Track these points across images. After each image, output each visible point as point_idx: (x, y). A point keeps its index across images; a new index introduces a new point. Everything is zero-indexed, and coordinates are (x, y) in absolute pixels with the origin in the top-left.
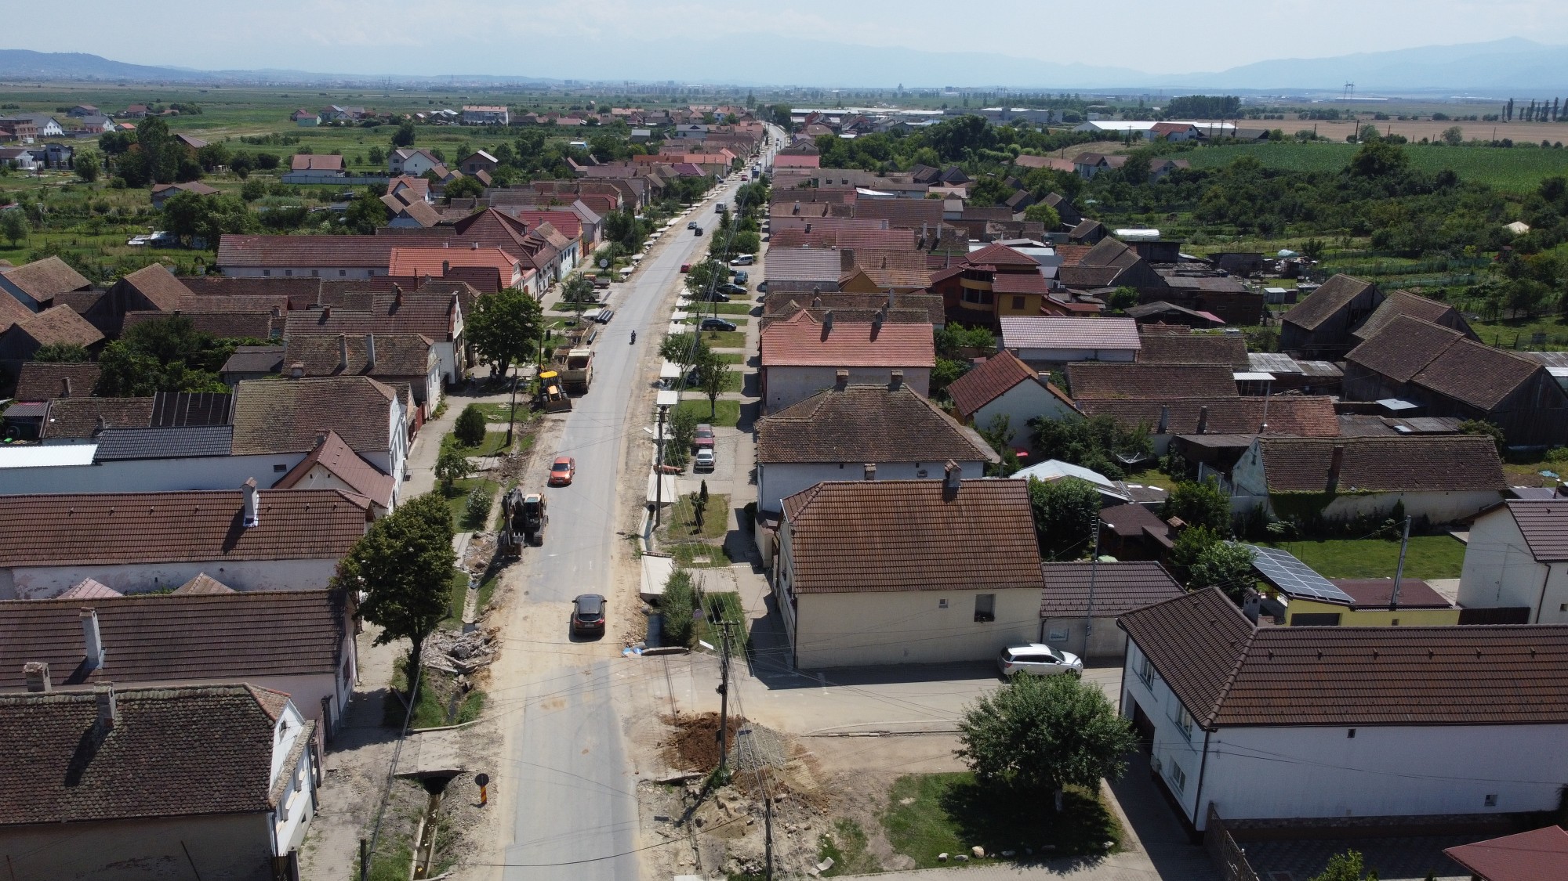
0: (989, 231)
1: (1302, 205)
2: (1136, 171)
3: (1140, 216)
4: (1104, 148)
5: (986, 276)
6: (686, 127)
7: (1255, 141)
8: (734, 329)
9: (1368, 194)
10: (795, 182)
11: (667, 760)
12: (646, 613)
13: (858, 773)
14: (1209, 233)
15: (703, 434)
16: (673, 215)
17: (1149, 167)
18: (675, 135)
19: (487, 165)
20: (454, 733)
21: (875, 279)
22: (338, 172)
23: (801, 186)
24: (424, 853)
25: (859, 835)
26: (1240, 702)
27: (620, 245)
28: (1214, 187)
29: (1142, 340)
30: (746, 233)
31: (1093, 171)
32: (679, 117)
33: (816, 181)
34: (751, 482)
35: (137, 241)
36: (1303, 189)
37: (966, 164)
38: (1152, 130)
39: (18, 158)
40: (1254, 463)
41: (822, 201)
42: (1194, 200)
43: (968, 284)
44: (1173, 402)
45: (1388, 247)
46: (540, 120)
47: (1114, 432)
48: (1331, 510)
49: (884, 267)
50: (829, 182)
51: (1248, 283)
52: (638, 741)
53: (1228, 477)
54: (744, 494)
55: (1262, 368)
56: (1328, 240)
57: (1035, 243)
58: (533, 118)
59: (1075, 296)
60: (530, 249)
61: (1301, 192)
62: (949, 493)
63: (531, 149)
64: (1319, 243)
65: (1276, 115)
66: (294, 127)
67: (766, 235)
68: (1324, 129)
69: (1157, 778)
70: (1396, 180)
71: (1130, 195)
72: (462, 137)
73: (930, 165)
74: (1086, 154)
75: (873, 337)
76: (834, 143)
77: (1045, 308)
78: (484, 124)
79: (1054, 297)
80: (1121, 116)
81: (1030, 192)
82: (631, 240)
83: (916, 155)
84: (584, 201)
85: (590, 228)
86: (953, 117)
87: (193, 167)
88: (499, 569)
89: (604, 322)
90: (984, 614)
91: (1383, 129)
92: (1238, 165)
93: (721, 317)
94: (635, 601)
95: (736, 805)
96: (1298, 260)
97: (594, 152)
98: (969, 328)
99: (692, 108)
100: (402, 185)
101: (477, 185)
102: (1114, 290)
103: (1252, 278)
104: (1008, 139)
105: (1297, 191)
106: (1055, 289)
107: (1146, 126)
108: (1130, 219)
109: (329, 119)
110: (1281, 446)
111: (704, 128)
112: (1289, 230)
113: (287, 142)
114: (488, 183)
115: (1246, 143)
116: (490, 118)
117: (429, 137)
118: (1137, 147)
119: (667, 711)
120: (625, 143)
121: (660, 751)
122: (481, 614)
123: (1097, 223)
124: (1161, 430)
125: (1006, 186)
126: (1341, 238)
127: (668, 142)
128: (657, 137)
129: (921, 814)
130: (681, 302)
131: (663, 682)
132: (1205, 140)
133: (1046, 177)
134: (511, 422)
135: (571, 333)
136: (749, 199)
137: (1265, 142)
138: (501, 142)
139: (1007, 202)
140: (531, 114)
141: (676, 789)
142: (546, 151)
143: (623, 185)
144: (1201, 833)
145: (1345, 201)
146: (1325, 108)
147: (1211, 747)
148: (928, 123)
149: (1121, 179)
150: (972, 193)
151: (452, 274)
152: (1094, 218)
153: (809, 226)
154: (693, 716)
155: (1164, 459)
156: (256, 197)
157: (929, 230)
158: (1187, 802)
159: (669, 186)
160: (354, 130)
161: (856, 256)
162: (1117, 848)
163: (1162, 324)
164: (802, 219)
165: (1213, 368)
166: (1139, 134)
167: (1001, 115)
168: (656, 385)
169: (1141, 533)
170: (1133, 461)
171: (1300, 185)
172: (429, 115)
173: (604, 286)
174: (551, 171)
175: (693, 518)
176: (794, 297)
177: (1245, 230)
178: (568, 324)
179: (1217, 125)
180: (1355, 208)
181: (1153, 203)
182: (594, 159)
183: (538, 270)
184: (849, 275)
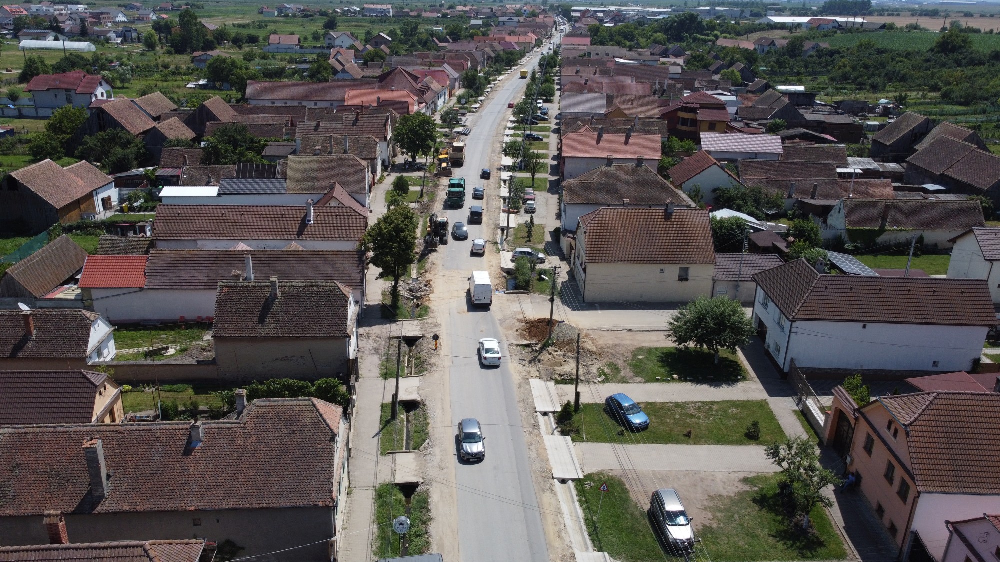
0: (697, 85)
1: (899, 72)
2: (794, 49)
3: (794, 78)
4: (776, 35)
5: (694, 110)
6: (505, 19)
7: (876, 30)
8: (542, 140)
9: (944, 65)
10: (576, 54)
11: (522, 336)
12: (504, 277)
13: (617, 345)
14: (837, 89)
15: (529, 194)
16: (501, 74)
17: (803, 46)
18: (498, 24)
19: (386, 42)
20: (417, 322)
21: (626, 111)
22: (297, 45)
23: (580, 57)
24: (410, 369)
25: (617, 368)
26: (809, 309)
27: (471, 91)
28: (843, 60)
29: (784, 148)
30: (547, 84)
31: (767, 49)
32: (500, 13)
33: (589, 53)
34: (557, 219)
35: (192, 85)
36: (901, 62)
37: (685, 44)
38: (809, 23)
39: (108, 35)
40: (840, 212)
41: (593, 65)
42: (830, 68)
43: (682, 115)
44: (798, 181)
45: (950, 99)
46: (412, 14)
47: (763, 196)
48: (882, 239)
49: (632, 104)
50: (598, 54)
51: (857, 119)
52: (507, 328)
53: (825, 221)
54: (552, 224)
55: (856, 166)
56: (913, 95)
57: (725, 93)
58: (408, 13)
59: (747, 124)
60: (422, 92)
61: (900, 64)
62: (668, 216)
63: (410, 32)
64: (906, 95)
65: (896, 13)
66: (261, 18)
67: (559, 87)
68: (925, 23)
69: (767, 353)
70: (962, 56)
71: (789, 64)
72: (365, 24)
73: (662, 44)
74: (762, 38)
75: (626, 143)
76: (600, 30)
77: (729, 129)
78: (377, 16)
79: (733, 124)
80: (789, 13)
81: (725, 62)
82: (478, 88)
83: (653, 38)
84: (449, 64)
85: (453, 81)
86: (677, 14)
87: (212, 42)
88: (427, 254)
89: (467, 135)
90: (684, 278)
91: (965, 23)
92: (861, 46)
93: (534, 133)
94: (500, 271)
95: (558, 353)
96: (891, 106)
97: (450, 34)
98: (682, 140)
99: (508, 6)
100: (339, 54)
101: (382, 54)
102: (771, 121)
103: (861, 116)
104: (712, 28)
105: (897, 63)
106: (736, 120)
107: (804, 20)
108: (787, 80)
109: (282, 13)
110: (857, 203)
111: (516, 19)
112: (888, 88)
113: (260, 27)
114: (388, 53)
115: (870, 31)
116: (381, 13)
117: (345, 24)
118: (797, 34)
119: (521, 317)
120: (467, 29)
121: (519, 333)
122: (421, 274)
123: (766, 81)
124: (790, 197)
125: (709, 58)
126: (921, 94)
127: (494, 28)
128: (486, 25)
129: (648, 362)
130: (510, 125)
131: (518, 306)
132: (843, 29)
133: (735, 53)
134: (424, 186)
135: (447, 141)
136: (547, 64)
137: (883, 32)
138: (392, 28)
139: (710, 68)
140: (406, 10)
141: (527, 349)
142: (419, 33)
143: (470, 54)
144: (787, 374)
145: (927, 69)
146: (931, 8)
147: (793, 330)
148: (661, 17)
149: (784, 55)
150: (687, 62)
151: (383, 105)
152: (765, 79)
153: (587, 80)
154: (533, 319)
155: (790, 212)
156: (252, 60)
157: (660, 84)
158: (780, 360)
159: (498, 56)
160: (298, 19)
161: (615, 98)
162: (744, 378)
163: (798, 140)
164: (581, 77)
165: (824, 164)
166: (799, 25)
167: (709, 12)
168: (500, 169)
169: (772, 245)
170: (772, 212)
171: (899, 59)
172: (342, 10)
173: (464, 115)
174: (423, 47)
175: (527, 235)
176: (580, 120)
177: (861, 87)
178: (445, 136)
179: (851, 20)
180: (933, 74)
181: (803, 70)
182: (450, 40)
183: (427, 104)
184: (611, 109)
